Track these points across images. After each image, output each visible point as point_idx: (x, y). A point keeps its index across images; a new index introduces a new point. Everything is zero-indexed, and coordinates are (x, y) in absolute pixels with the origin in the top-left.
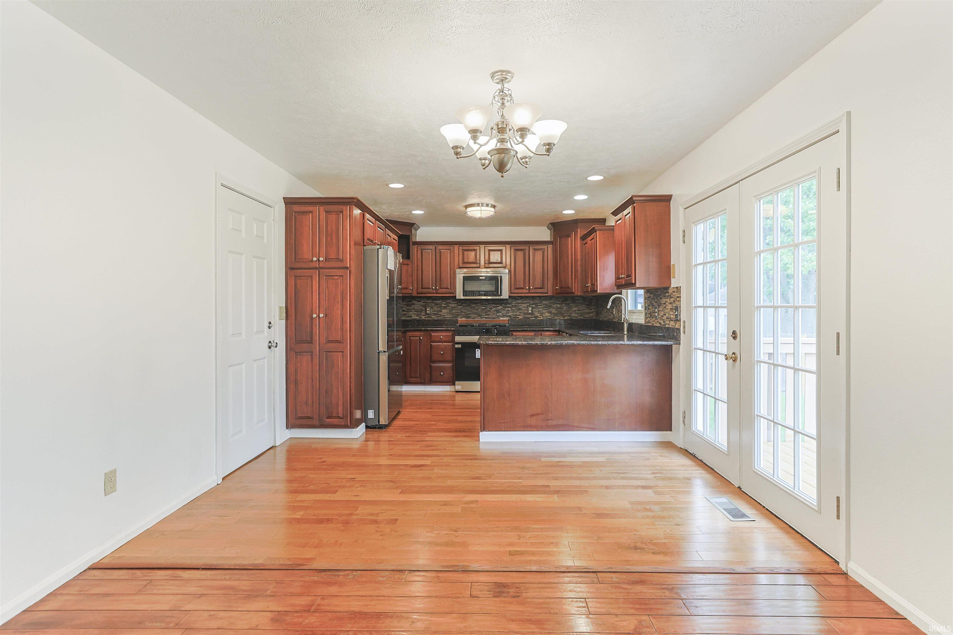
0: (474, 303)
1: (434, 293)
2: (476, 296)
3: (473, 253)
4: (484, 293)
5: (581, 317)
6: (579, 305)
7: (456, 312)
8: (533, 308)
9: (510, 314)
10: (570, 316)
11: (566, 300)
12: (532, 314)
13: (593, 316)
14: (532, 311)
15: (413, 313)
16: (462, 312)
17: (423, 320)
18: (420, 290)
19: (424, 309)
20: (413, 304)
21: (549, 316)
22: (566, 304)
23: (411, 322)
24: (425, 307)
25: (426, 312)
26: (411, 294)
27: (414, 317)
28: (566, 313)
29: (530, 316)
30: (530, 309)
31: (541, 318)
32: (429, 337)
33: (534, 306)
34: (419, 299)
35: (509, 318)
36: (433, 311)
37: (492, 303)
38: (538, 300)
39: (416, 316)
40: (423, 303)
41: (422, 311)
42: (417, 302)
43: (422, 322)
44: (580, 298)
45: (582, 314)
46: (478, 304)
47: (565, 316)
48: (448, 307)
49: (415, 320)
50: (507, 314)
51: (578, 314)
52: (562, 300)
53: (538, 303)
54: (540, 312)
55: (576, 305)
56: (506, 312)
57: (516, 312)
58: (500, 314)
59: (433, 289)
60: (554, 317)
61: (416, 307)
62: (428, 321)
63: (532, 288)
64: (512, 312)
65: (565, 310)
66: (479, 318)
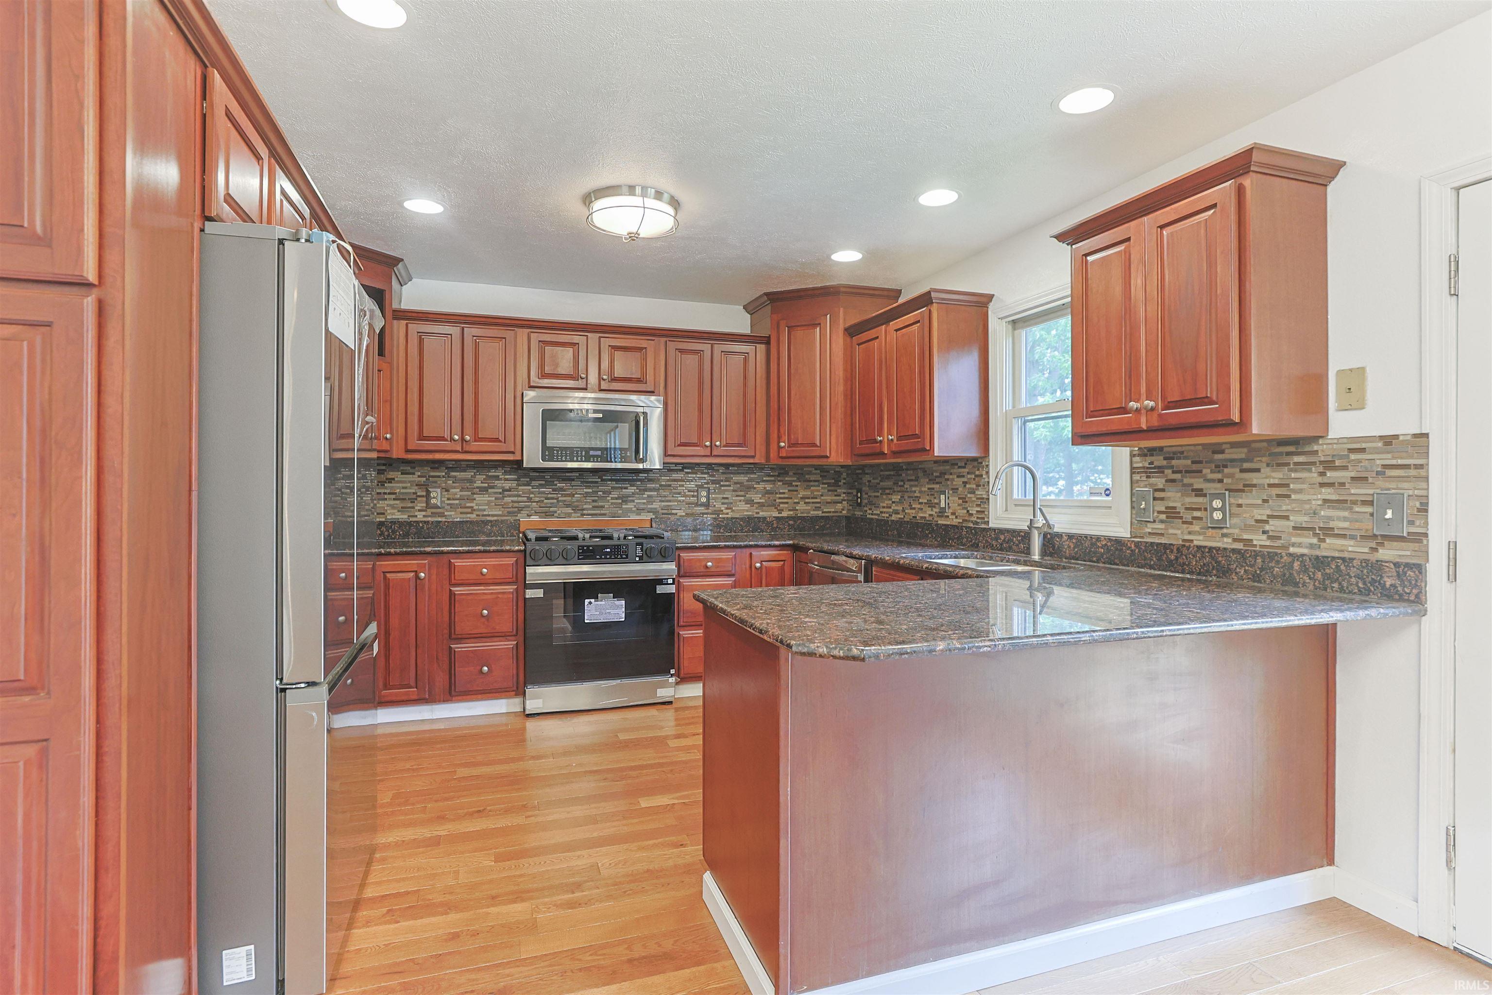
0: (564, 480)
1: (457, 452)
2: (577, 461)
3: (568, 353)
4: (599, 453)
5: (816, 512)
7: (512, 502)
8: (710, 491)
9: (656, 505)
10: (794, 510)
11: (786, 473)
12: (707, 505)
13: (843, 510)
14: (708, 497)
15: (388, 505)
16: (530, 500)
17: (417, 522)
18: (414, 443)
19: (424, 494)
20: (391, 480)
21: (747, 511)
22: (784, 482)
23: (384, 529)
24: (425, 486)
25: (428, 502)
26: (386, 451)
27: (393, 514)
28: (787, 503)
29: (702, 509)
30: (704, 493)
31: (727, 514)
32: (446, 572)
33: (712, 486)
34: (408, 469)
35: (654, 517)
36: (448, 499)
37: (611, 480)
38: (723, 473)
39: (399, 511)
40: (419, 476)
41: (416, 499)
42: (402, 474)
43: (417, 529)
44: (816, 469)
45: (818, 505)
46: (573, 480)
47: (783, 510)
48: (492, 487)
49: (394, 523)
50: (649, 506)
51: (811, 505)
52: (777, 474)
53: (722, 481)
54: (726, 501)
55: (807, 486)
56: (645, 501)
57: (670, 501)
58: (630, 506)
59: (454, 440)
60: (759, 513)
61: (398, 488)
62: (436, 527)
63: (718, 443)
64: (661, 501)
65: (782, 496)
66: (575, 517)
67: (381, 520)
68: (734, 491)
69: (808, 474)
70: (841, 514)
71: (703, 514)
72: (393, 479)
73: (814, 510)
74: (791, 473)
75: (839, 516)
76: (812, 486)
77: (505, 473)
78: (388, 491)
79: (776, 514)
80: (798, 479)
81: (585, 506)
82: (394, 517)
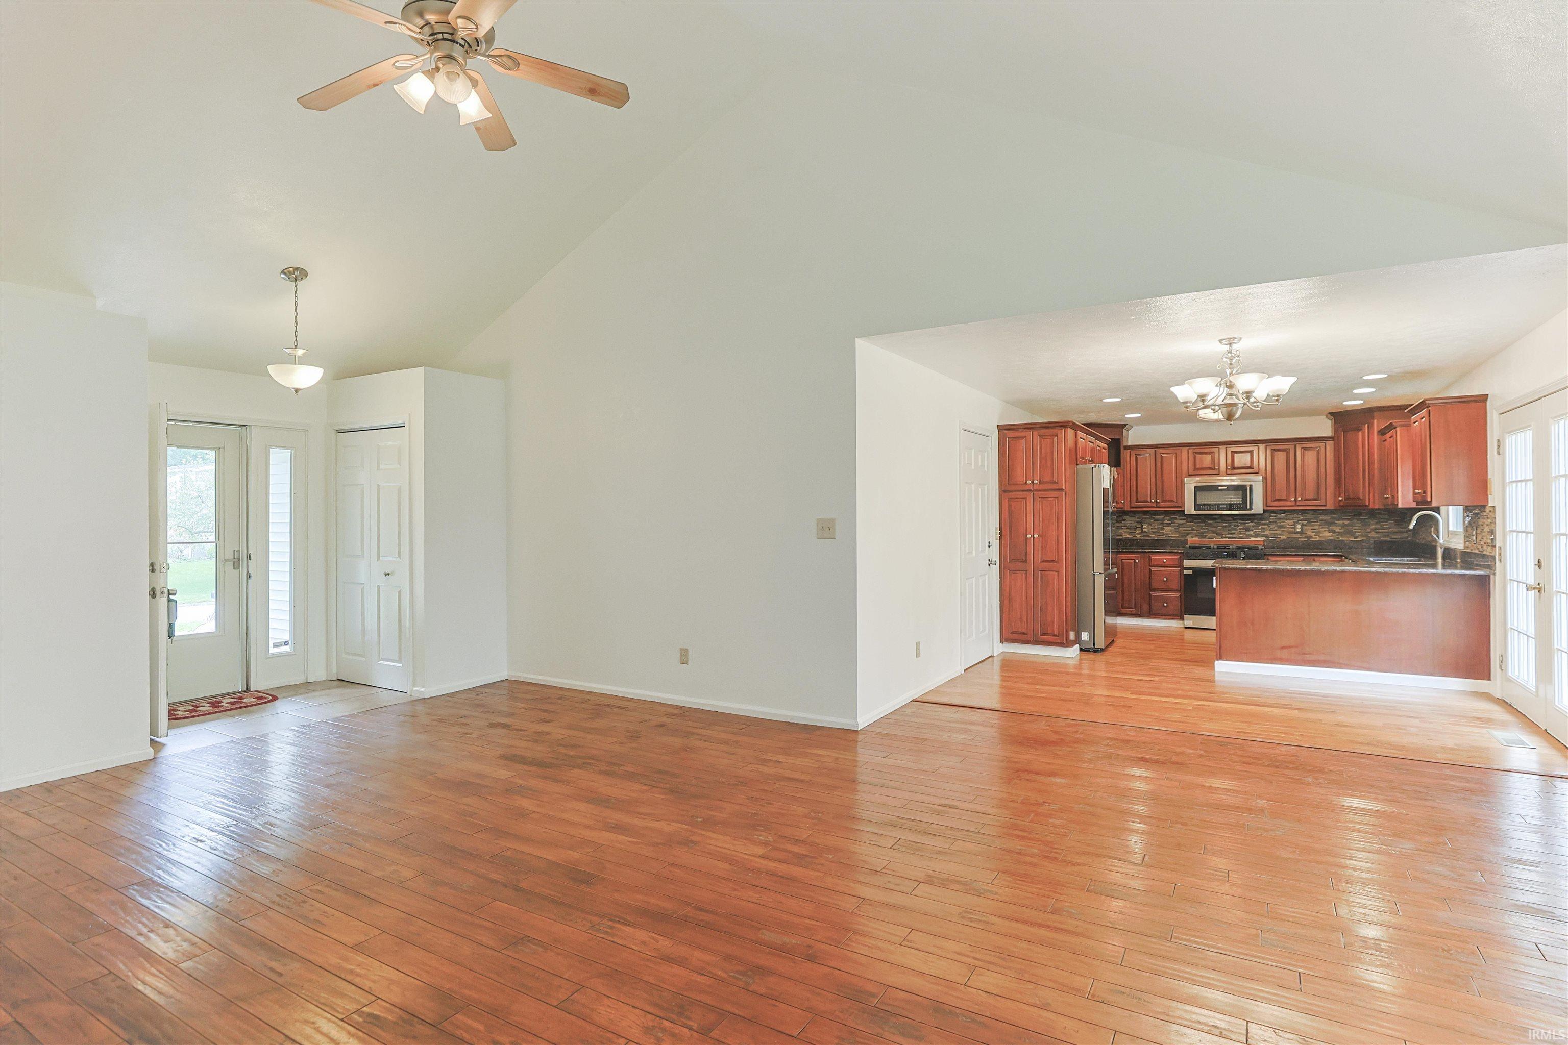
1: (1154, 507)
2: (1213, 511)
3: (1209, 457)
4: (1225, 506)
7: (1184, 531)
8: (1303, 525)
9: (1267, 533)
10: (1367, 536)
11: (1360, 514)
12: (1301, 533)
14: (1302, 529)
15: (1123, 532)
16: (1193, 529)
17: (1137, 539)
18: (1134, 504)
19: (1140, 526)
20: (1125, 520)
21: (1330, 536)
22: (1358, 520)
23: (1122, 542)
24: (1141, 523)
25: (1142, 530)
26: (1122, 508)
27: (1126, 536)
29: (1298, 536)
30: (1299, 526)
31: (1316, 538)
32: (1147, 560)
33: (1305, 522)
34: (1132, 514)
35: (1266, 539)
36: (1151, 529)
38: (1312, 515)
39: (1128, 534)
40: (1138, 519)
41: (1137, 529)
42: (1131, 518)
43: (1137, 543)
48: (1174, 523)
49: (1127, 539)
50: (1262, 534)
52: (1353, 514)
53: (1312, 520)
54: (1315, 531)
56: (1259, 529)
57: (1276, 530)
58: (1251, 533)
59: (1152, 501)
60: (1339, 538)
61: (1128, 523)
62: (1145, 541)
63: (1300, 499)
64: (1270, 530)
65: (1358, 528)
66: (1217, 539)
67: (1120, 538)
68: (1321, 525)
69: (1378, 515)
71: (1298, 538)
77: (1180, 516)
78: (1123, 525)
79: (1352, 539)
81: (1225, 533)
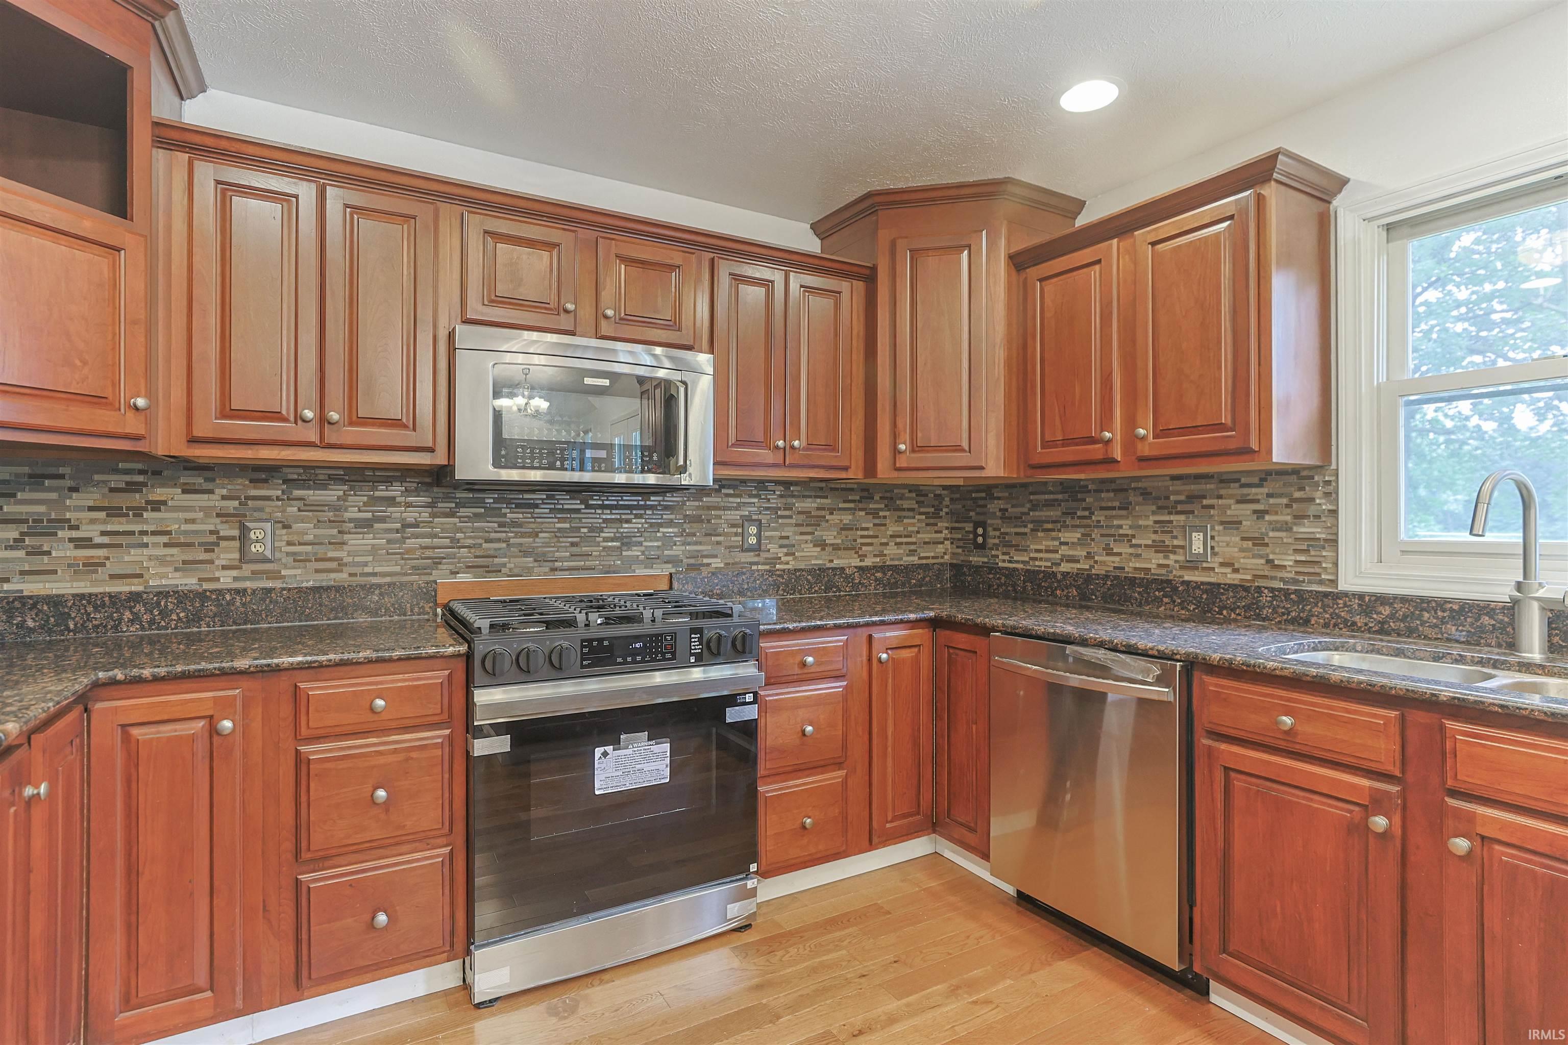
0: (518, 506)
1: (309, 445)
2: (563, 468)
5: (911, 558)
6: (908, 517)
7: (421, 547)
9: (677, 551)
10: (881, 555)
11: (871, 498)
12: (757, 549)
13: (945, 553)
14: (759, 536)
15: (150, 558)
16: (456, 542)
17: (220, 592)
18: (208, 423)
19: (236, 533)
20: (156, 506)
23: (140, 608)
24: (237, 518)
25: (242, 550)
26: (137, 438)
27: (164, 576)
28: (871, 544)
29: (749, 557)
30: (753, 530)
31: (787, 563)
33: (764, 518)
34: (198, 481)
35: (673, 570)
36: (289, 543)
37: (603, 507)
38: (781, 496)
39: (176, 570)
40: (224, 498)
41: (218, 545)
42: (184, 492)
43: (219, 605)
44: (910, 491)
45: (913, 547)
46: (537, 506)
47: (865, 556)
48: (382, 520)
49: (166, 595)
50: (666, 552)
51: (904, 546)
52: (858, 498)
53: (780, 509)
54: (785, 542)
55: (899, 517)
56: (659, 544)
57: (700, 543)
58: (635, 552)
59: (304, 421)
60: (831, 561)
61: (177, 520)
62: (264, 600)
63: (796, 443)
64: (684, 544)
65: (866, 533)
66: (540, 573)
67: (133, 588)
68: (797, 525)
69: (901, 499)
70: (942, 561)
71: (752, 564)
72: (164, 503)
73: (908, 555)
74: (877, 498)
75: (942, 564)
76: (905, 517)
77: (409, 491)
78: (152, 528)
79: (856, 562)
80: (886, 506)
81: (557, 554)
82: (164, 582)
